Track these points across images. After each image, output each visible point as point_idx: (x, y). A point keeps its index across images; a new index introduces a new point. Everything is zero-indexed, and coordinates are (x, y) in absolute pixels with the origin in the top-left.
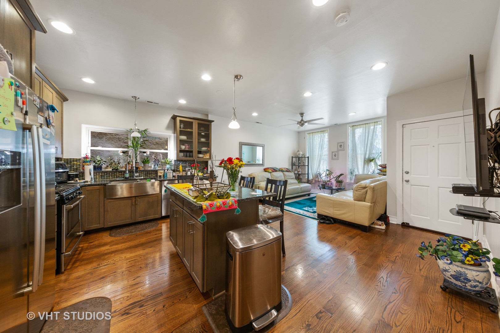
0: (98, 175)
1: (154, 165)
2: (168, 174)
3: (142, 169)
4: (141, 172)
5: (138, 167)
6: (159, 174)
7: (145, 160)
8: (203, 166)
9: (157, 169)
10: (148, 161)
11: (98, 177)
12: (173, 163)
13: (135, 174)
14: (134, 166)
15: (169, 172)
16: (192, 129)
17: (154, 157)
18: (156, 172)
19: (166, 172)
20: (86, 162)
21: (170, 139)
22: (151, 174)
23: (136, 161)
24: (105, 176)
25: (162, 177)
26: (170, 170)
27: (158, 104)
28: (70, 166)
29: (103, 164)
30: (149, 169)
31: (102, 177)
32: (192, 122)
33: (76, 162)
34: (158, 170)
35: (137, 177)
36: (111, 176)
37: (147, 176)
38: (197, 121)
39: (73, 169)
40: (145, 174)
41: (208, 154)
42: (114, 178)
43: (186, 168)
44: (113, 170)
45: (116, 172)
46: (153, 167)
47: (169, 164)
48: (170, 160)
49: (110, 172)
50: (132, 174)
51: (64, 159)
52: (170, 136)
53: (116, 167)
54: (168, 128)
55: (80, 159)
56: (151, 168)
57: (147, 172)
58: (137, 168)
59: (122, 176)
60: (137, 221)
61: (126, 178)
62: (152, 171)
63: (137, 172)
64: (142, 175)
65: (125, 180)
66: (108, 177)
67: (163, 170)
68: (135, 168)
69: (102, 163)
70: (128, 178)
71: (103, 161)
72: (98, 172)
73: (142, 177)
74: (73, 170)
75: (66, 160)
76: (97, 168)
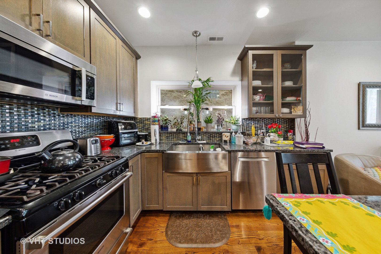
0: (164, 136)
1: (218, 126)
2: (237, 139)
3: (204, 130)
4: (204, 134)
5: (201, 128)
6: (224, 138)
7: (207, 118)
8: (284, 127)
9: (221, 131)
10: (211, 120)
11: (164, 138)
12: (241, 123)
13: (197, 137)
14: (196, 126)
15: (238, 137)
16: (272, 67)
17: (217, 115)
18: (220, 134)
19: (233, 136)
20: (155, 122)
21: (235, 90)
22: (215, 137)
23: (198, 120)
24: (170, 137)
25: (228, 142)
26: (239, 134)
27: (221, 39)
28: (143, 126)
29: (169, 124)
30: (212, 130)
31: (167, 138)
32: (272, 55)
33: (147, 121)
34: (223, 132)
35: (199, 140)
36: (175, 138)
37: (210, 139)
38: (280, 52)
39: (145, 128)
40: (208, 137)
41: (300, 108)
42: (178, 140)
43: (258, 130)
44: (177, 130)
45: (180, 133)
46: (216, 127)
47: (235, 124)
48: (237, 119)
49: (174, 132)
50: (194, 136)
51: (139, 118)
52: (235, 87)
53: (178, 128)
54: (234, 73)
55: (150, 119)
56: (214, 130)
57: (210, 135)
58: (199, 129)
59: (185, 138)
60: (199, 210)
61: (188, 142)
62: (215, 133)
63: (199, 134)
64: (205, 138)
65: (188, 144)
66: (172, 139)
67: (228, 132)
68: (197, 129)
69: (168, 122)
70: (190, 142)
71: (169, 120)
72: (164, 133)
73: (205, 142)
74: (146, 130)
75: (140, 119)
76: (164, 128)
